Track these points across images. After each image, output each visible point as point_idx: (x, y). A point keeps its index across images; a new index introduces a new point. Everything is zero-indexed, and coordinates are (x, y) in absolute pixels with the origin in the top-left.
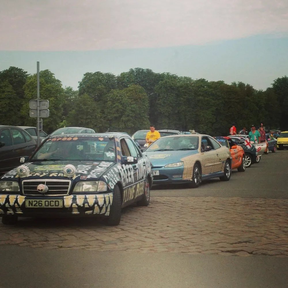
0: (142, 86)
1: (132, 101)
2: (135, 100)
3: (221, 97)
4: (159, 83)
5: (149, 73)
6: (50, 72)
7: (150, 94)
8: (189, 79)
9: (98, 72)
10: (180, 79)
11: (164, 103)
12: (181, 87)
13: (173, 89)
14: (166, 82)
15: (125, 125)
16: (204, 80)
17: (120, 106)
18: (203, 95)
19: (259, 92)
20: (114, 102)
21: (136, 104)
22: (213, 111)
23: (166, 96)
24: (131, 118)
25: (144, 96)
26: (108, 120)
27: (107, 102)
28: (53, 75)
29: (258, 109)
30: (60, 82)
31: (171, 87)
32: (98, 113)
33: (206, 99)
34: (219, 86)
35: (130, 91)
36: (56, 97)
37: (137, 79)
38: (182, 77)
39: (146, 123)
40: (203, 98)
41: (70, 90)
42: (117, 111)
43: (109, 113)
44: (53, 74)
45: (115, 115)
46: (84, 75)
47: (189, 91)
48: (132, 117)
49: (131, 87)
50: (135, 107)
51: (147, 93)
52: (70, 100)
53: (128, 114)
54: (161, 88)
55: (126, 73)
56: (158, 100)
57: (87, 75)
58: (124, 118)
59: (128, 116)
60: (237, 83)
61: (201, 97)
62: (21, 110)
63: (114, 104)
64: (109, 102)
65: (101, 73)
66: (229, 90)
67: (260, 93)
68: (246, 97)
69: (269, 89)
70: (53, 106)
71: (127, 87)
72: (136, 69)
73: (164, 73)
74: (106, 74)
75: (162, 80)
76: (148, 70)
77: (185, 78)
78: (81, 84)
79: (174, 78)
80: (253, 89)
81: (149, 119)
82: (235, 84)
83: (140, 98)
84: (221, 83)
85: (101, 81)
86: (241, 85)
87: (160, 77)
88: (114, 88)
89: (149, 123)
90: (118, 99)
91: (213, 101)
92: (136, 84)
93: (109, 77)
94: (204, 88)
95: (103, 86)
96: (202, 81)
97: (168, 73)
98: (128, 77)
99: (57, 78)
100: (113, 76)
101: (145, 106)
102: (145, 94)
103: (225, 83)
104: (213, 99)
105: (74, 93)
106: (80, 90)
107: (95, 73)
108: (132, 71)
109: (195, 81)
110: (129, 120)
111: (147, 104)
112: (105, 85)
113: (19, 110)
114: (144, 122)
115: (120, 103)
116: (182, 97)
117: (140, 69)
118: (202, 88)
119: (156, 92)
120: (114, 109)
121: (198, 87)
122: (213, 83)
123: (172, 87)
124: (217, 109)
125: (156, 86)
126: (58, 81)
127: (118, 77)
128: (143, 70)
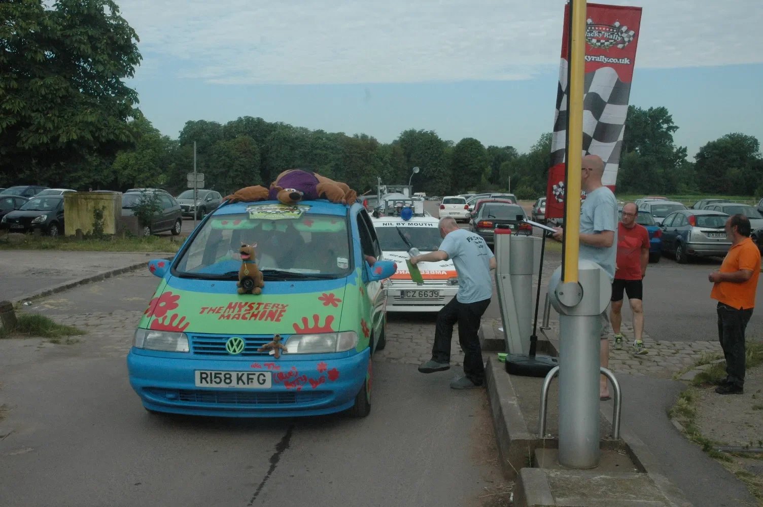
0: (253, 137)
1: (240, 154)
2: (244, 153)
3: (341, 151)
4: (272, 133)
5: (260, 122)
6: (146, 120)
7: (261, 146)
8: (306, 130)
9: (202, 121)
10: (295, 130)
11: (277, 156)
12: (297, 138)
13: (288, 141)
14: (279, 132)
15: (233, 181)
16: (322, 131)
17: (228, 160)
18: (321, 148)
19: (384, 145)
20: (220, 155)
21: (245, 157)
22: (331, 167)
23: (279, 149)
24: (239, 173)
25: (254, 148)
26: (214, 175)
27: (212, 154)
28: (151, 124)
29: (382, 164)
30: (159, 131)
31: (284, 139)
32: (201, 167)
33: (325, 152)
34: (339, 138)
35: (238, 142)
36: (154, 148)
37: (246, 128)
38: (297, 128)
39: (257, 179)
40: (321, 152)
41: (167, 139)
42: (224, 165)
43: (215, 167)
44: (150, 122)
45: (222, 170)
46: (186, 123)
47: (306, 144)
48: (240, 171)
49: (239, 137)
50: (245, 161)
51: (258, 145)
52: (168, 150)
53: (237, 168)
54: (274, 139)
55: (234, 121)
56: (271, 153)
57: (189, 123)
58: (232, 174)
59: (236, 171)
60: (359, 135)
61: (319, 151)
62: (114, 163)
63: (221, 157)
64: (214, 155)
65: (206, 122)
66: (350, 143)
67: (386, 147)
68: (370, 151)
69: (395, 142)
70: (151, 159)
71: (234, 138)
72: (245, 117)
73: (276, 123)
74: (211, 123)
75: (275, 131)
76: (258, 118)
77: (301, 128)
78: (182, 134)
79: (288, 128)
80: (378, 143)
81: (260, 174)
82: (357, 136)
83: (250, 150)
84: (341, 135)
85: (205, 131)
86: (364, 137)
87: (273, 127)
88: (220, 139)
89: (261, 179)
90: (225, 152)
91: (332, 155)
92: (245, 135)
93: (215, 125)
94: (322, 140)
95: (208, 137)
96: (321, 132)
97: (281, 123)
98: (236, 127)
99: (154, 127)
100: (219, 125)
101: (255, 159)
102: (256, 146)
103: (346, 135)
104: (332, 153)
105: (172, 143)
106: (181, 141)
107: (198, 122)
108: (240, 120)
109: (313, 132)
110: (237, 175)
111: (258, 158)
112: (209, 135)
113: (111, 164)
114: (254, 178)
115: (228, 156)
116: (298, 150)
117: (250, 117)
118: (320, 140)
119: (268, 144)
120: (221, 163)
121: (316, 138)
122: (333, 134)
123: (286, 138)
124: (336, 164)
125: (269, 138)
126: (157, 131)
127: (225, 127)
128: (253, 119)
